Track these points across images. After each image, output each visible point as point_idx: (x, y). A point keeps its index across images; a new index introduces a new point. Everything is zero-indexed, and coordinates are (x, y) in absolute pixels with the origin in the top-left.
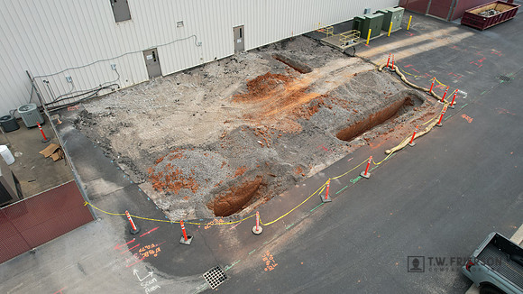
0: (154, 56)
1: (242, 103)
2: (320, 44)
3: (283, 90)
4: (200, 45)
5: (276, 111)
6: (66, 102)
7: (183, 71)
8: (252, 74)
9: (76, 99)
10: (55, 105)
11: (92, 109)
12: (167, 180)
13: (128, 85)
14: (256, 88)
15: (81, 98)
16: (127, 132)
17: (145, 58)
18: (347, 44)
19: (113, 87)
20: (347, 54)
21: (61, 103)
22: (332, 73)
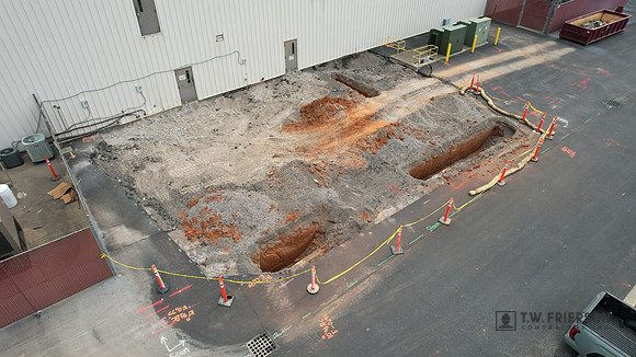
0: (188, 76)
1: (294, 133)
2: (389, 61)
3: (344, 118)
4: (244, 62)
5: (335, 143)
6: (81, 132)
7: (224, 94)
8: (307, 97)
9: (93, 129)
10: (67, 135)
11: (113, 140)
12: (203, 227)
13: (156, 111)
14: (311, 115)
15: (99, 126)
16: (154, 168)
17: (177, 79)
18: (422, 62)
19: (138, 114)
20: (422, 74)
21: (74, 133)
22: (404, 97)
